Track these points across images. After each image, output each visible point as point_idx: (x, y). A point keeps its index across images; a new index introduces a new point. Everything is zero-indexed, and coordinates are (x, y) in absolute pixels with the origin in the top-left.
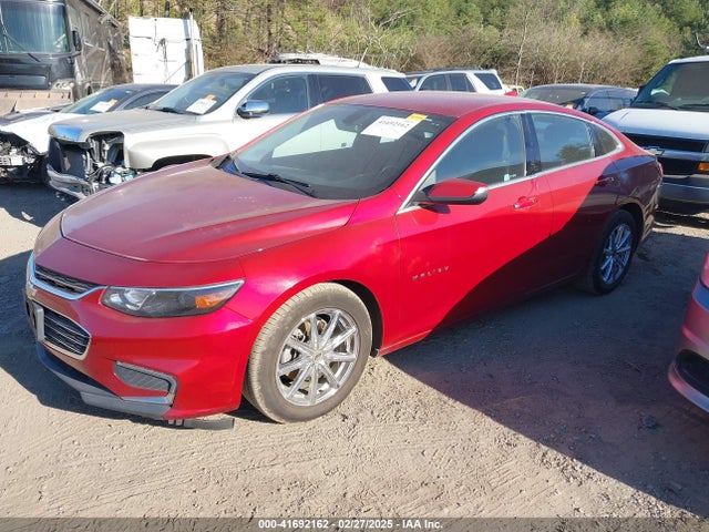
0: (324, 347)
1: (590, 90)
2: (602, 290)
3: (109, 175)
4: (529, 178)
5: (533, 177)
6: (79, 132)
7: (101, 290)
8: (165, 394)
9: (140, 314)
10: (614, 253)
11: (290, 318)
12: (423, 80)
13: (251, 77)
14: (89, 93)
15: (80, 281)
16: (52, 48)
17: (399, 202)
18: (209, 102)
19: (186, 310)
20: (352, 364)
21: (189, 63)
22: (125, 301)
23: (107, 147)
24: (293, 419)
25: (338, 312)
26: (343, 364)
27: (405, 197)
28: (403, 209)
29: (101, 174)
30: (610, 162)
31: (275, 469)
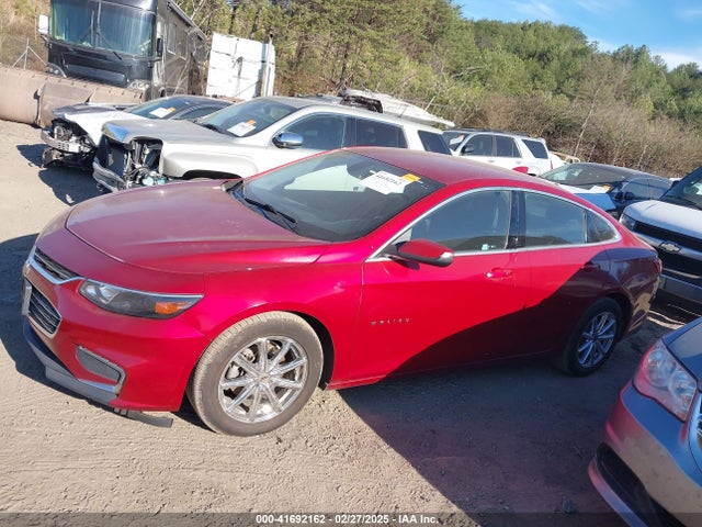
0: (273, 370)
1: (631, 175)
2: (576, 372)
3: (143, 178)
4: (508, 251)
5: (513, 251)
6: (126, 133)
7: (79, 281)
8: (115, 384)
9: (108, 308)
10: (595, 338)
11: (240, 338)
12: (469, 138)
13: (293, 110)
14: (162, 96)
15: (65, 269)
16: (136, 50)
17: (370, 252)
18: (249, 127)
19: (149, 314)
20: (298, 393)
21: (260, 83)
22: (99, 293)
23: (147, 152)
24: (229, 431)
25: (290, 341)
26: (290, 391)
27: (376, 248)
28: (372, 259)
29: (137, 174)
30: (602, 249)
31: (196, 472)
